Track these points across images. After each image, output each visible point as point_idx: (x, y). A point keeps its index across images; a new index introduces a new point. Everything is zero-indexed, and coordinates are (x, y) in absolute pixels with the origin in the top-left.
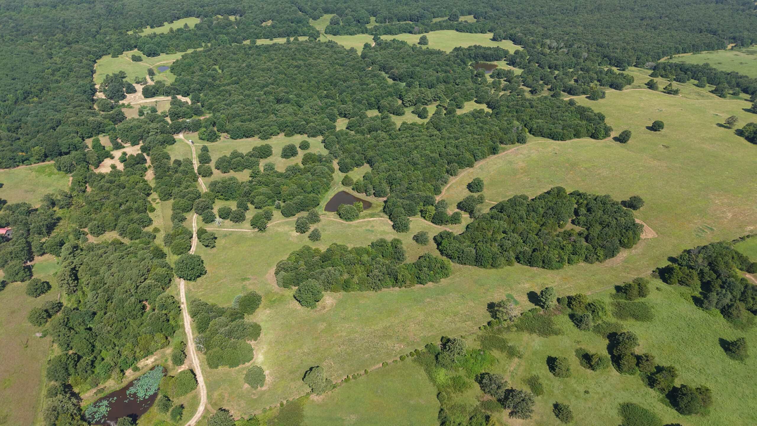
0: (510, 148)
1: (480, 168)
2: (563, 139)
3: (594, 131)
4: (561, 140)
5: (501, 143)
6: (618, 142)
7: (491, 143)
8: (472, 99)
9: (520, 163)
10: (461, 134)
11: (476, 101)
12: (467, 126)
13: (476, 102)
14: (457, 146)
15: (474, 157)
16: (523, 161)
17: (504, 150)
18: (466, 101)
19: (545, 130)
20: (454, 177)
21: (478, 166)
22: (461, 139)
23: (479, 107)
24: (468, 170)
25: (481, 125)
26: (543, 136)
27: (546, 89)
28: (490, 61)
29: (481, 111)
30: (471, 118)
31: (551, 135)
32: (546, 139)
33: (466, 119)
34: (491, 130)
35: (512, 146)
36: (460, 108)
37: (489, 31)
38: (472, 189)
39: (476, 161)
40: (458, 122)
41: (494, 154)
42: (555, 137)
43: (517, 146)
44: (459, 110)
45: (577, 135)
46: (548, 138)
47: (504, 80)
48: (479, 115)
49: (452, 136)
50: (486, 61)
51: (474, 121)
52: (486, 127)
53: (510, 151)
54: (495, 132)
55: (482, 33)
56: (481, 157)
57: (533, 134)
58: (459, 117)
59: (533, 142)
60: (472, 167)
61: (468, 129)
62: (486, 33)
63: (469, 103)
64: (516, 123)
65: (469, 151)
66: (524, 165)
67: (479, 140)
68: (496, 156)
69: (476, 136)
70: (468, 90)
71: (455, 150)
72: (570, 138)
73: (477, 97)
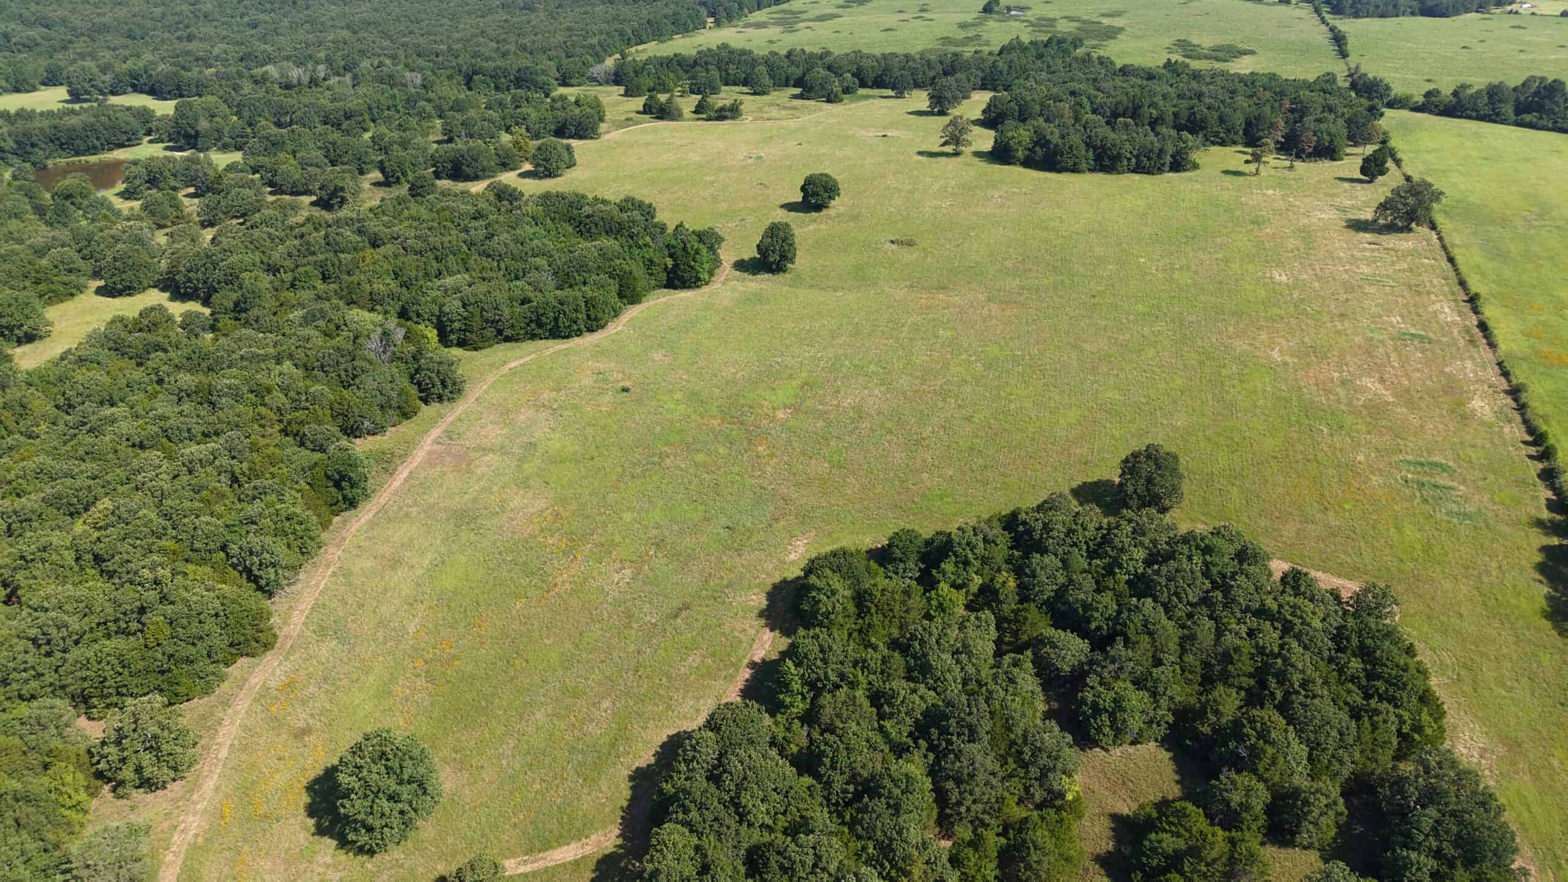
0: (410, 445)
1: (322, 632)
2: (594, 324)
3: (670, 262)
4: (591, 330)
5: (352, 431)
6: (766, 276)
7: (306, 457)
8: (80, 289)
9: (516, 502)
10: (91, 467)
11: (99, 291)
12: (107, 411)
13: (108, 292)
14: (98, 559)
15: (253, 578)
16: (524, 484)
17: (388, 462)
18: (50, 302)
19: (506, 312)
20: (175, 788)
21: (298, 618)
22: (105, 503)
23: (130, 306)
24: (256, 681)
25: (186, 379)
26: (508, 339)
27: (366, 185)
28: (93, 150)
29: (151, 320)
30: (116, 363)
31: (540, 325)
32: (529, 346)
33: (82, 376)
34: (260, 392)
35: (407, 428)
36: (30, 338)
37: (44, 84)
38: (363, 838)
39: (267, 591)
40: (41, 404)
41: (352, 504)
42: (563, 321)
43: (433, 422)
44: (27, 348)
45: (630, 295)
46: (533, 337)
47: (188, 196)
48: (151, 338)
49: (30, 502)
50: (78, 153)
51: (138, 374)
52: (225, 380)
53: (420, 455)
54: (285, 390)
55: (17, 90)
56: (292, 557)
57: (462, 344)
58: (39, 380)
59: (491, 378)
60: (267, 646)
61: (125, 427)
62: (34, 89)
63: (69, 307)
64: (360, 317)
65: (196, 554)
66: (541, 504)
67: (224, 461)
68: (365, 513)
69: (192, 450)
70: (40, 252)
71: (96, 588)
72: (616, 313)
73: (96, 275)
